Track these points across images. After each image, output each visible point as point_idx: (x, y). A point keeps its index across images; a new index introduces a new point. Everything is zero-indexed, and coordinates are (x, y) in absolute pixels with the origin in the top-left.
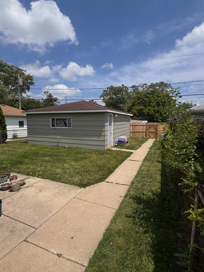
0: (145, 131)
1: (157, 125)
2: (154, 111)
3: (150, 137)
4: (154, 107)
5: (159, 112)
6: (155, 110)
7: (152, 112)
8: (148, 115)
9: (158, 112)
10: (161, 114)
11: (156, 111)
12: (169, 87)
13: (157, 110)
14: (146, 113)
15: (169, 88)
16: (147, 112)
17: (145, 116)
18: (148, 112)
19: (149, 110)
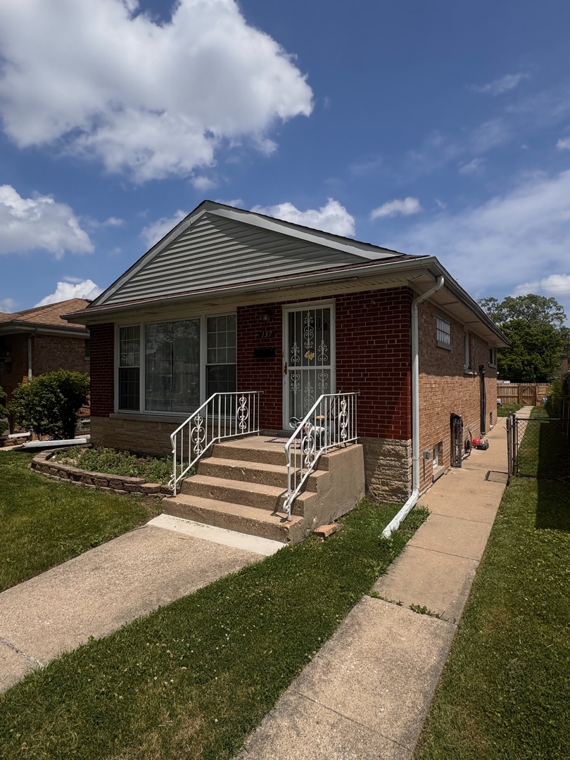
0: (516, 395)
1: (535, 387)
2: (523, 363)
3: (524, 404)
4: (522, 355)
5: (533, 364)
6: (524, 360)
7: (518, 365)
8: (509, 369)
9: (530, 363)
10: (536, 369)
11: (526, 363)
12: (551, 305)
13: (527, 360)
14: (506, 367)
15: (551, 308)
16: (508, 365)
17: (504, 372)
18: (511, 365)
19: (512, 361)
